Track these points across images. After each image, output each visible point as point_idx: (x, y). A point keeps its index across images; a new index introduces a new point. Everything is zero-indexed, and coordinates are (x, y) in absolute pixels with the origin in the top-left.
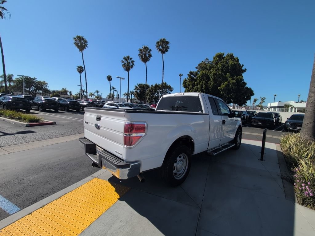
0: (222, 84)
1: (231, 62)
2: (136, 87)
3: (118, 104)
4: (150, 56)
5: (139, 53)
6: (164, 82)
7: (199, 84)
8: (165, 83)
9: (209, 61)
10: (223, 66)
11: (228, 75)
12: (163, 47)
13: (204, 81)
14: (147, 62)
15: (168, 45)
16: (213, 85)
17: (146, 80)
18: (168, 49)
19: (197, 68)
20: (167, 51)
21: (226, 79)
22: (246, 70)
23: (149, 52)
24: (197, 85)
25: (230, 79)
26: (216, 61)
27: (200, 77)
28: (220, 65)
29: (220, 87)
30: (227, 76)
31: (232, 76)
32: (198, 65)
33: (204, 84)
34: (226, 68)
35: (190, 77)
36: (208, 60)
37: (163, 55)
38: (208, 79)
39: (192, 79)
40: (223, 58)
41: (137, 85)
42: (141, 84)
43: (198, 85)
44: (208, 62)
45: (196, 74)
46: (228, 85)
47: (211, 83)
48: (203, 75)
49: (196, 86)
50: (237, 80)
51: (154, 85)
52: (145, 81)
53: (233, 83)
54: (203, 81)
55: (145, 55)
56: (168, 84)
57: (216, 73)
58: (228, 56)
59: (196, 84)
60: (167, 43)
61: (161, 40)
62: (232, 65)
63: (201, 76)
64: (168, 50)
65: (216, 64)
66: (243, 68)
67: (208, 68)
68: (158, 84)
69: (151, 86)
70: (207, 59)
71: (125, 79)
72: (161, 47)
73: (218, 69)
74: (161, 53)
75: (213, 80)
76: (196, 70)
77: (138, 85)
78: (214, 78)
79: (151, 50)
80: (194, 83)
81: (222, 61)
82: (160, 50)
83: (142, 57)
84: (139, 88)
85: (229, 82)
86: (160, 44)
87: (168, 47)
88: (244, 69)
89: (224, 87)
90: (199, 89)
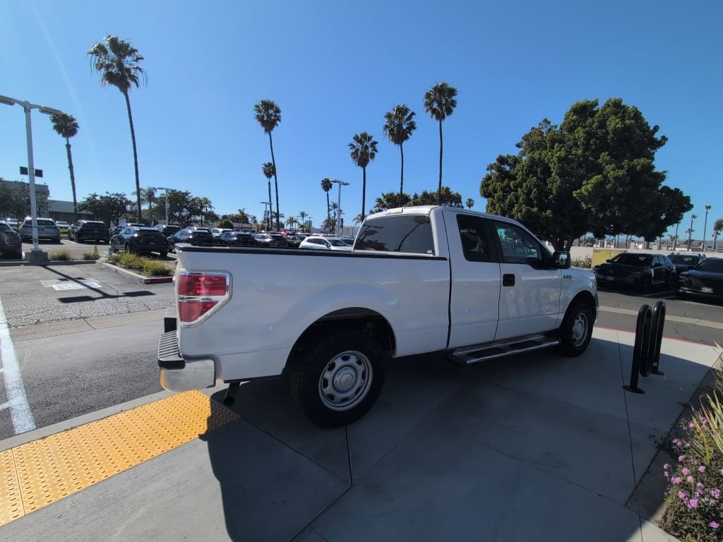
0: (585, 182)
1: (613, 123)
2: (379, 200)
3: (329, 241)
4: (412, 127)
5: (385, 124)
6: (444, 185)
7: (521, 187)
8: (447, 189)
9: (552, 124)
10: (589, 135)
11: (604, 156)
12: (440, 104)
13: (535, 178)
14: (405, 143)
15: (454, 98)
16: (560, 187)
17: (402, 184)
18: (454, 106)
19: (518, 146)
20: (449, 112)
21: (599, 169)
22: (664, 139)
23: (410, 118)
24: (516, 191)
25: (610, 167)
26: (569, 123)
27: (526, 167)
28: (580, 133)
29: (578, 191)
30: (600, 161)
31: (617, 158)
32: (523, 138)
33: (536, 186)
34: (597, 139)
35: (499, 170)
36: (549, 123)
37: (441, 122)
38: (547, 171)
39: (503, 175)
40: (593, 114)
41: (382, 198)
42: (392, 194)
43: (519, 189)
44: (550, 130)
45: (516, 161)
46: (600, 185)
47: (555, 183)
48: (533, 163)
49: (513, 190)
50: (631, 170)
51: (420, 194)
52: (400, 186)
53: (616, 178)
54: (533, 177)
55: (400, 126)
56: (454, 191)
57: (567, 156)
58: (609, 106)
59: (514, 186)
60: (452, 92)
61: (436, 89)
62: (615, 131)
63: (529, 166)
64: (454, 109)
65: (571, 130)
66: (658, 136)
67: (548, 145)
68: (429, 192)
69: (414, 196)
70: (545, 120)
71: (348, 184)
72: (435, 105)
73: (576, 144)
74: (437, 118)
75: (558, 174)
76: (516, 152)
77: (385, 197)
78: (560, 168)
79: (413, 114)
80: (508, 186)
81: (589, 121)
82: (434, 111)
83: (391, 130)
84: (385, 202)
85: (605, 177)
86: (432, 97)
87: (453, 103)
88: (659, 139)
89: (590, 189)
90: (521, 198)
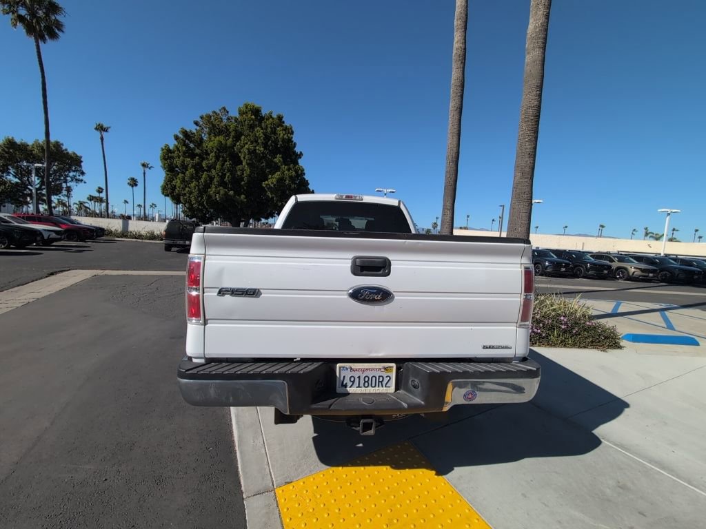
0: (270, 176)
7: (215, 169)
9: (230, 114)
10: (267, 138)
11: (279, 158)
12: (33, 15)
15: (58, 17)
16: (250, 176)
18: (61, 30)
19: (196, 123)
20: (53, 35)
21: (277, 169)
24: (210, 172)
25: (285, 168)
27: (215, 150)
28: (259, 132)
29: (266, 182)
30: (276, 160)
31: (284, 161)
32: (201, 118)
33: (229, 171)
34: (272, 142)
36: (228, 112)
37: (37, 43)
38: (236, 160)
39: (189, 152)
40: (263, 118)
43: (213, 171)
44: (228, 119)
45: (201, 139)
46: (281, 180)
47: (244, 170)
48: (222, 148)
49: (205, 170)
53: (291, 178)
57: (254, 150)
59: (207, 166)
60: (55, 7)
63: (218, 150)
64: (61, 35)
65: (252, 127)
66: (297, 150)
67: (233, 134)
70: (224, 108)
73: (256, 142)
74: (28, 33)
75: (248, 164)
76: (194, 129)
78: (251, 160)
80: (200, 164)
81: (263, 125)
82: (21, 19)
85: (283, 174)
87: (59, 25)
88: (299, 153)
89: (275, 183)
90: (215, 180)
